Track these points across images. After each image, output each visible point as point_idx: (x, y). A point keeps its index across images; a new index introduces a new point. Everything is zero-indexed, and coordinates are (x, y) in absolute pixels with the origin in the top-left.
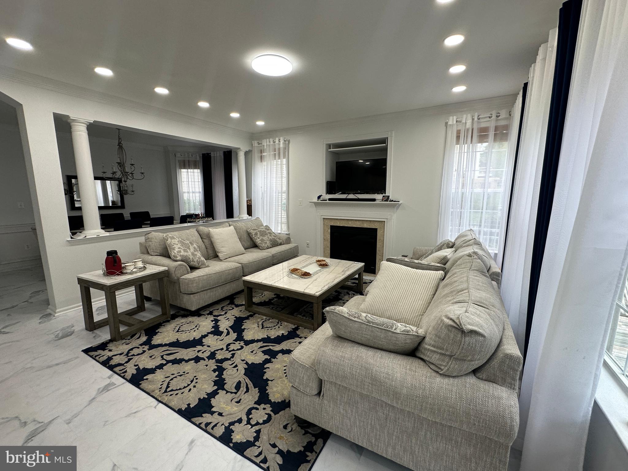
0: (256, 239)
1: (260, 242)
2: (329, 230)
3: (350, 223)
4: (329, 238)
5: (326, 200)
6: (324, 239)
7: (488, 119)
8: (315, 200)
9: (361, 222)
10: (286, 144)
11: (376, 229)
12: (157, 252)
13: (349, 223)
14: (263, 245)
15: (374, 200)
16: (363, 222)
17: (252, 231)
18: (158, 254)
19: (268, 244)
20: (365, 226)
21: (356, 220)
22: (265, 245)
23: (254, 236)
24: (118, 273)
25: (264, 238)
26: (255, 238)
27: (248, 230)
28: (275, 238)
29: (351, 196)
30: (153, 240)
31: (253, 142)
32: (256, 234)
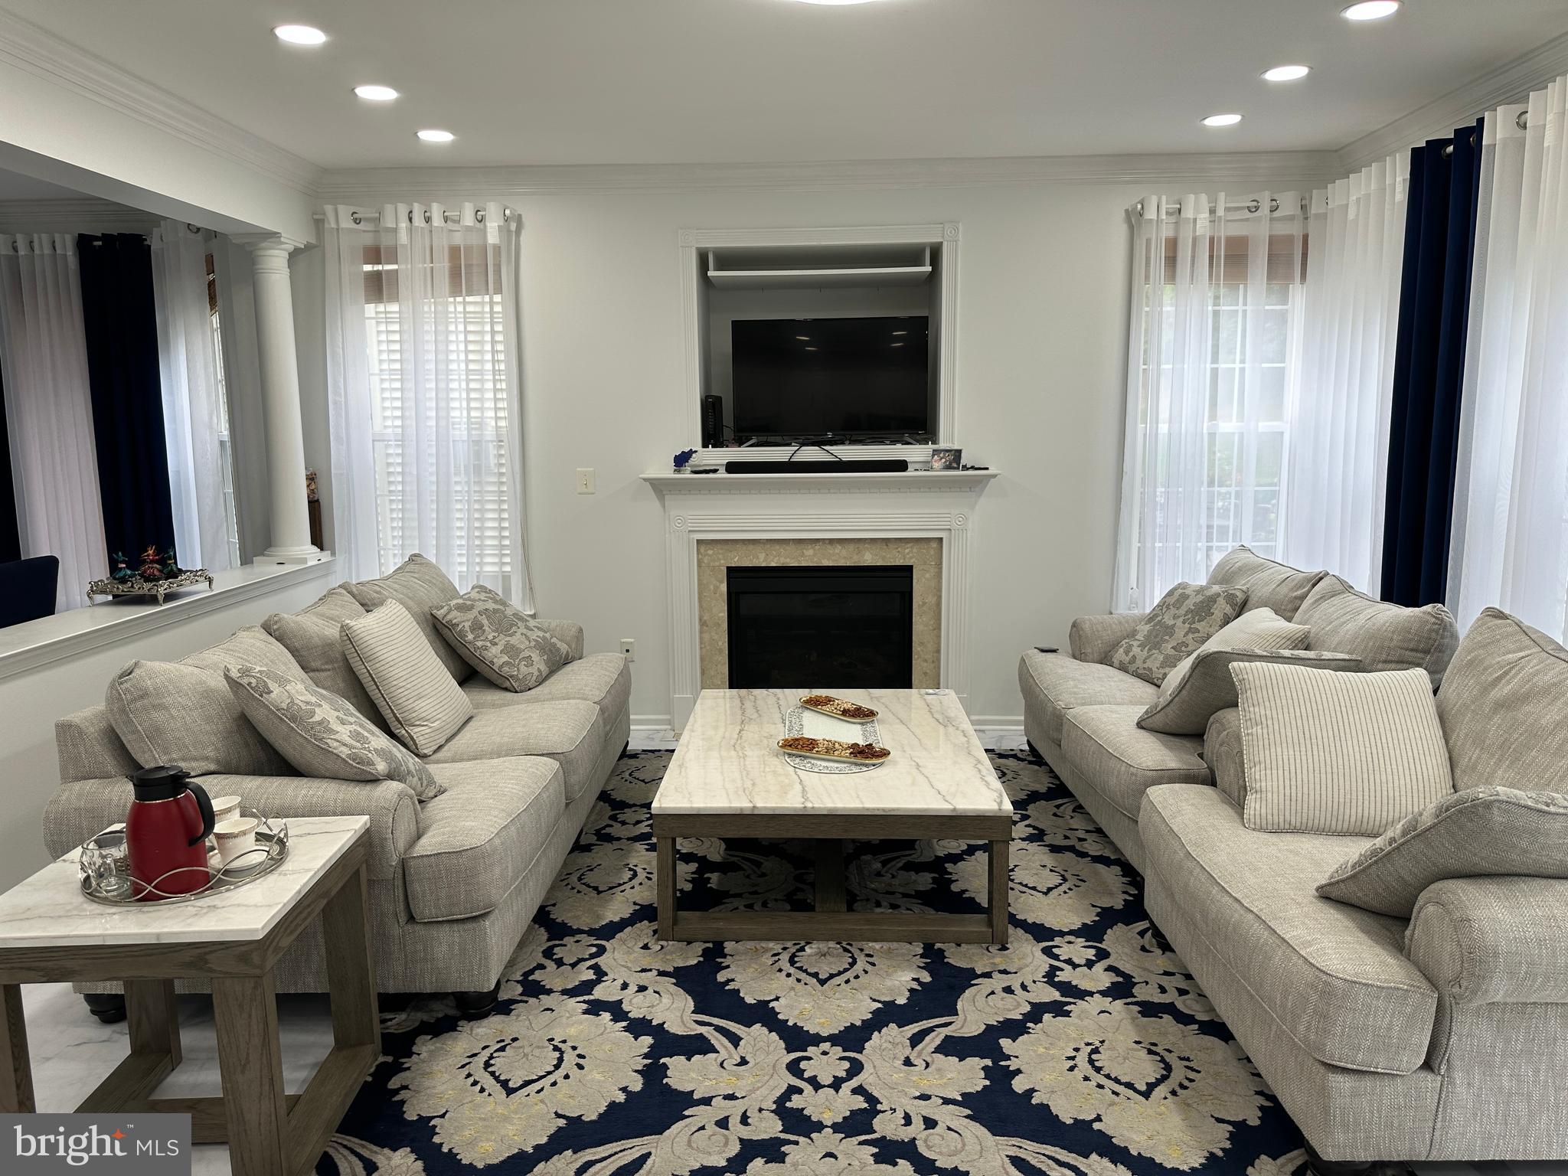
0: (486, 648)
1: (506, 658)
2: (724, 587)
3: (809, 552)
4: (724, 615)
5: (715, 471)
6: (703, 623)
7: (1248, 215)
8: (666, 471)
9: (851, 547)
10: (509, 231)
11: (910, 569)
12: (207, 758)
13: (803, 555)
14: (523, 669)
15: (901, 466)
16: (861, 546)
17: (455, 616)
18: (213, 767)
19: (539, 664)
20: (869, 558)
21: (831, 541)
22: (530, 670)
23: (470, 637)
24: (150, 888)
25: (514, 640)
26: (479, 644)
27: (439, 613)
28: (548, 635)
29: (811, 454)
30: (168, 701)
31: (329, 209)
32: (477, 627)
